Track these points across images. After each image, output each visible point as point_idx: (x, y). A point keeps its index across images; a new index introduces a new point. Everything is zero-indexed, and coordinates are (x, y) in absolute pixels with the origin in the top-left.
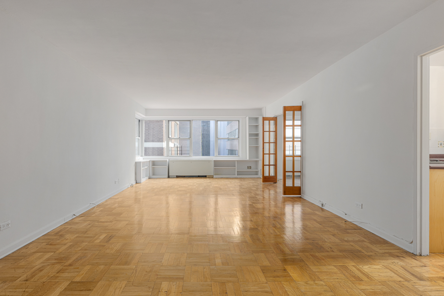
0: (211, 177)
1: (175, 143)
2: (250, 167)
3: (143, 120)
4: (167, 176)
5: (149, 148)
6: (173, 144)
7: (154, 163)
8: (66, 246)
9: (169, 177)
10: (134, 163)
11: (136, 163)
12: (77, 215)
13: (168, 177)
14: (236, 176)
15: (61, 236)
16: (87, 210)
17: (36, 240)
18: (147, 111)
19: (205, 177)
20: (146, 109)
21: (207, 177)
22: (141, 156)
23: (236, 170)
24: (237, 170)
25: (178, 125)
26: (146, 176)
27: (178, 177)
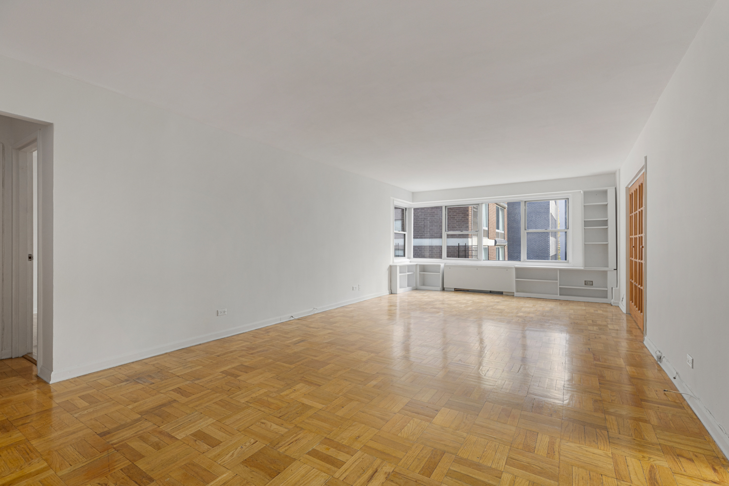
0: (511, 295)
1: (496, 239)
2: (588, 283)
3: (410, 208)
4: (440, 287)
5: (424, 246)
6: (494, 241)
7: (423, 269)
8: (263, 340)
9: (443, 289)
10: (388, 266)
11: (391, 266)
12: (296, 318)
13: (441, 289)
14: (558, 297)
15: (268, 332)
16: (310, 314)
17: (249, 332)
18: (414, 195)
19: (500, 293)
20: (413, 193)
21: (504, 294)
22: (408, 258)
23: (559, 287)
24: (560, 285)
25: (506, 210)
26: (408, 286)
27: (457, 290)
